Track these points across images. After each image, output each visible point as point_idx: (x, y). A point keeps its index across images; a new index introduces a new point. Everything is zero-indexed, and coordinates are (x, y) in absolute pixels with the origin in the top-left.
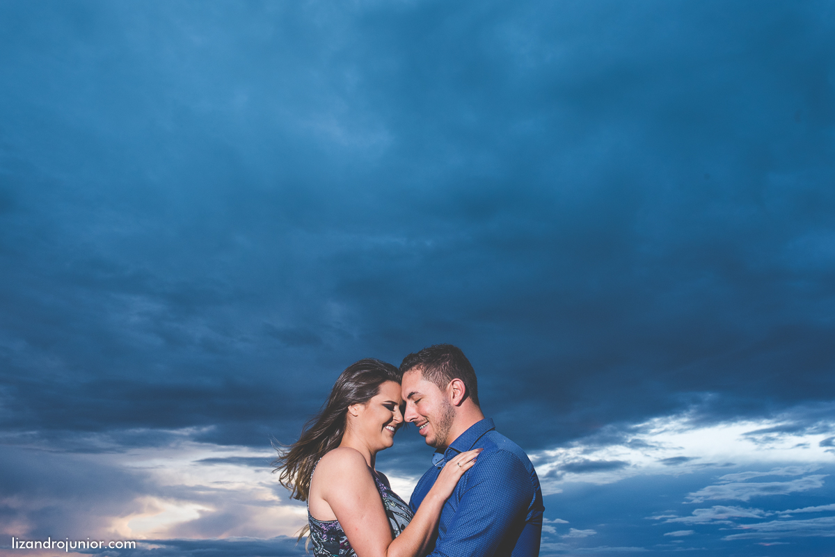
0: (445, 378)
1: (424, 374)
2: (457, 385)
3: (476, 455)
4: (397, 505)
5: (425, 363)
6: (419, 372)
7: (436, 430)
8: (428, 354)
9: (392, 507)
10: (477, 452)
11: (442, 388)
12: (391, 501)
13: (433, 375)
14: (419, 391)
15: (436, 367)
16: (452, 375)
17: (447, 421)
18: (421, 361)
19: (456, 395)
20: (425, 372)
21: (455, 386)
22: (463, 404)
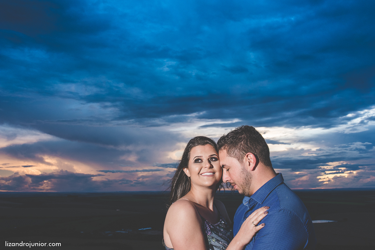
0: (242, 153)
1: (228, 152)
2: (250, 157)
5: (228, 145)
7: (242, 188)
11: (240, 159)
13: (233, 153)
14: (227, 164)
15: (235, 147)
16: (246, 151)
17: (248, 181)
18: (226, 143)
19: (250, 164)
20: (228, 151)
21: (249, 158)
22: (257, 168)
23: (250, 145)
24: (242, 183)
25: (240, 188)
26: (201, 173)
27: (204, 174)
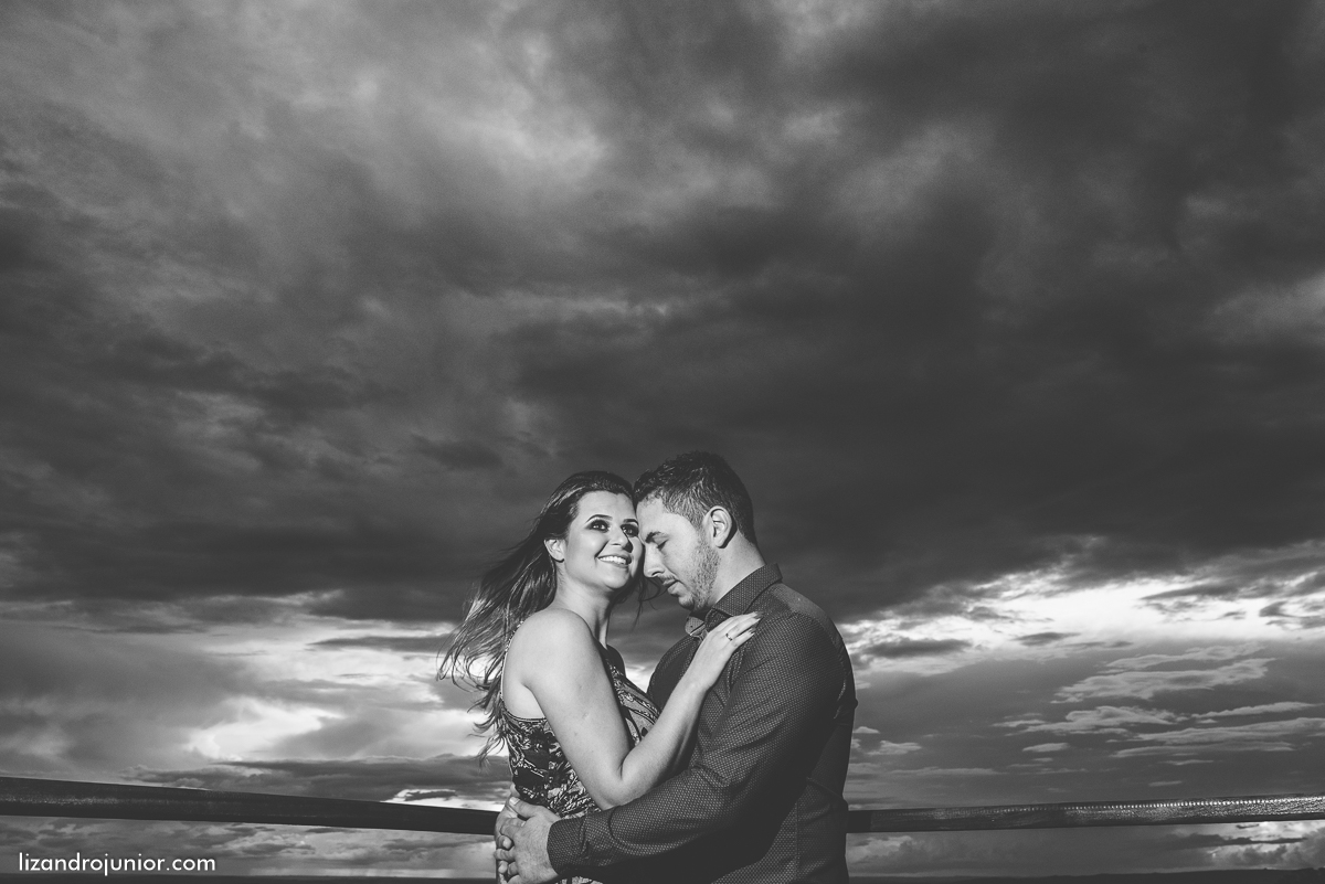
0: (700, 507)
1: (666, 503)
2: (718, 516)
3: (755, 621)
4: (636, 698)
5: (667, 487)
6: (659, 501)
8: (671, 471)
9: (628, 701)
10: (756, 618)
11: (696, 522)
12: (627, 693)
13: (680, 505)
14: (662, 531)
15: (684, 491)
16: (710, 501)
17: (709, 568)
18: (660, 484)
19: (718, 532)
20: (667, 501)
21: (715, 518)
22: (730, 543)
23: (718, 489)
24: (695, 575)
25: (688, 589)
26: (601, 555)
27: (608, 559)
